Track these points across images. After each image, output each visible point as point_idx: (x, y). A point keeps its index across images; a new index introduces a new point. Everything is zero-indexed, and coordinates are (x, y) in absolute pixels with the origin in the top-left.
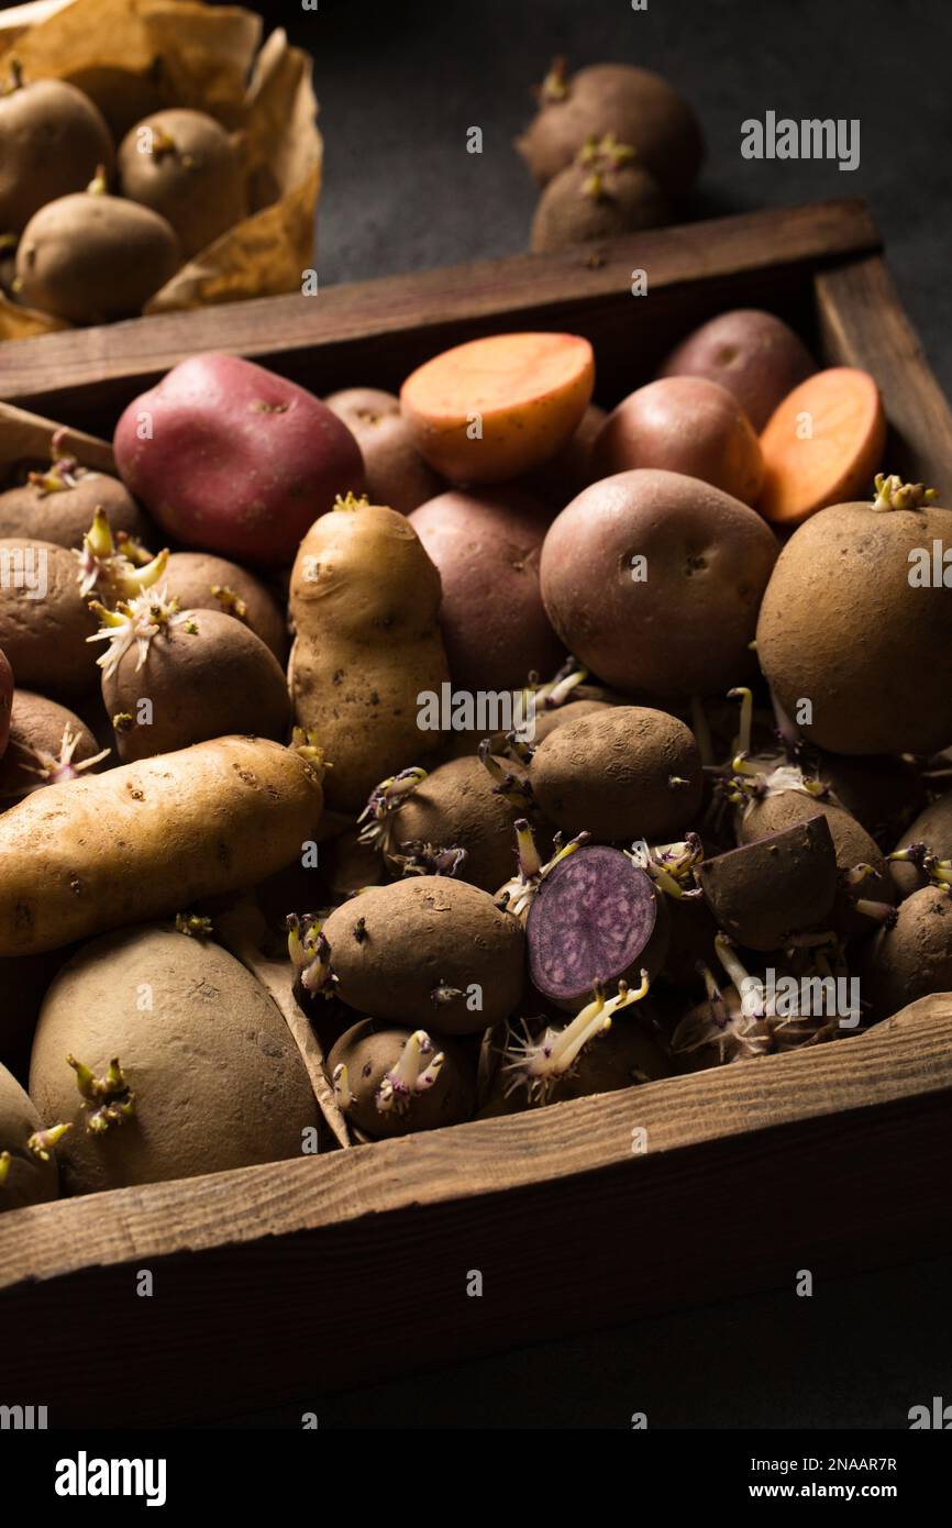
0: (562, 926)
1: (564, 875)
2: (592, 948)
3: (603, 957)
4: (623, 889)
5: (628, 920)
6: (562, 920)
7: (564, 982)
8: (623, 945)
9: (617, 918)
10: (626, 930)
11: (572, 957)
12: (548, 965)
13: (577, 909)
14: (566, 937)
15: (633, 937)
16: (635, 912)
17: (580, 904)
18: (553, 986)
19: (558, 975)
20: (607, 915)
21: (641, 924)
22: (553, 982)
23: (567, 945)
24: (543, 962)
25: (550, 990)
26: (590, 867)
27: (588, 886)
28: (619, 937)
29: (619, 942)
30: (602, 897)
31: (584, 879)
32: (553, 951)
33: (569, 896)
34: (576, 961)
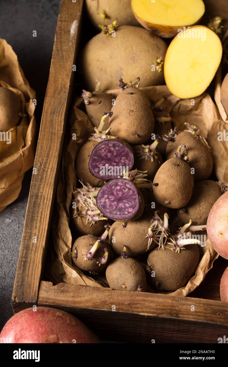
0: (116, 207)
1: (102, 205)
2: (126, 199)
3: (131, 195)
4: (113, 187)
5: (122, 187)
6: (115, 207)
7: (133, 209)
8: (129, 189)
9: (120, 190)
10: (125, 188)
11: (127, 205)
12: (126, 213)
13: (113, 202)
14: (120, 207)
15: (128, 186)
16: (121, 185)
17: (112, 201)
18: (133, 212)
19: (130, 210)
20: (119, 193)
22: (132, 212)
23: (123, 206)
24: (125, 214)
25: (134, 213)
26: (103, 197)
27: (108, 198)
28: (127, 190)
29: (128, 190)
30: (113, 194)
31: (106, 199)
32: (123, 211)
33: (108, 205)
34: (128, 204)
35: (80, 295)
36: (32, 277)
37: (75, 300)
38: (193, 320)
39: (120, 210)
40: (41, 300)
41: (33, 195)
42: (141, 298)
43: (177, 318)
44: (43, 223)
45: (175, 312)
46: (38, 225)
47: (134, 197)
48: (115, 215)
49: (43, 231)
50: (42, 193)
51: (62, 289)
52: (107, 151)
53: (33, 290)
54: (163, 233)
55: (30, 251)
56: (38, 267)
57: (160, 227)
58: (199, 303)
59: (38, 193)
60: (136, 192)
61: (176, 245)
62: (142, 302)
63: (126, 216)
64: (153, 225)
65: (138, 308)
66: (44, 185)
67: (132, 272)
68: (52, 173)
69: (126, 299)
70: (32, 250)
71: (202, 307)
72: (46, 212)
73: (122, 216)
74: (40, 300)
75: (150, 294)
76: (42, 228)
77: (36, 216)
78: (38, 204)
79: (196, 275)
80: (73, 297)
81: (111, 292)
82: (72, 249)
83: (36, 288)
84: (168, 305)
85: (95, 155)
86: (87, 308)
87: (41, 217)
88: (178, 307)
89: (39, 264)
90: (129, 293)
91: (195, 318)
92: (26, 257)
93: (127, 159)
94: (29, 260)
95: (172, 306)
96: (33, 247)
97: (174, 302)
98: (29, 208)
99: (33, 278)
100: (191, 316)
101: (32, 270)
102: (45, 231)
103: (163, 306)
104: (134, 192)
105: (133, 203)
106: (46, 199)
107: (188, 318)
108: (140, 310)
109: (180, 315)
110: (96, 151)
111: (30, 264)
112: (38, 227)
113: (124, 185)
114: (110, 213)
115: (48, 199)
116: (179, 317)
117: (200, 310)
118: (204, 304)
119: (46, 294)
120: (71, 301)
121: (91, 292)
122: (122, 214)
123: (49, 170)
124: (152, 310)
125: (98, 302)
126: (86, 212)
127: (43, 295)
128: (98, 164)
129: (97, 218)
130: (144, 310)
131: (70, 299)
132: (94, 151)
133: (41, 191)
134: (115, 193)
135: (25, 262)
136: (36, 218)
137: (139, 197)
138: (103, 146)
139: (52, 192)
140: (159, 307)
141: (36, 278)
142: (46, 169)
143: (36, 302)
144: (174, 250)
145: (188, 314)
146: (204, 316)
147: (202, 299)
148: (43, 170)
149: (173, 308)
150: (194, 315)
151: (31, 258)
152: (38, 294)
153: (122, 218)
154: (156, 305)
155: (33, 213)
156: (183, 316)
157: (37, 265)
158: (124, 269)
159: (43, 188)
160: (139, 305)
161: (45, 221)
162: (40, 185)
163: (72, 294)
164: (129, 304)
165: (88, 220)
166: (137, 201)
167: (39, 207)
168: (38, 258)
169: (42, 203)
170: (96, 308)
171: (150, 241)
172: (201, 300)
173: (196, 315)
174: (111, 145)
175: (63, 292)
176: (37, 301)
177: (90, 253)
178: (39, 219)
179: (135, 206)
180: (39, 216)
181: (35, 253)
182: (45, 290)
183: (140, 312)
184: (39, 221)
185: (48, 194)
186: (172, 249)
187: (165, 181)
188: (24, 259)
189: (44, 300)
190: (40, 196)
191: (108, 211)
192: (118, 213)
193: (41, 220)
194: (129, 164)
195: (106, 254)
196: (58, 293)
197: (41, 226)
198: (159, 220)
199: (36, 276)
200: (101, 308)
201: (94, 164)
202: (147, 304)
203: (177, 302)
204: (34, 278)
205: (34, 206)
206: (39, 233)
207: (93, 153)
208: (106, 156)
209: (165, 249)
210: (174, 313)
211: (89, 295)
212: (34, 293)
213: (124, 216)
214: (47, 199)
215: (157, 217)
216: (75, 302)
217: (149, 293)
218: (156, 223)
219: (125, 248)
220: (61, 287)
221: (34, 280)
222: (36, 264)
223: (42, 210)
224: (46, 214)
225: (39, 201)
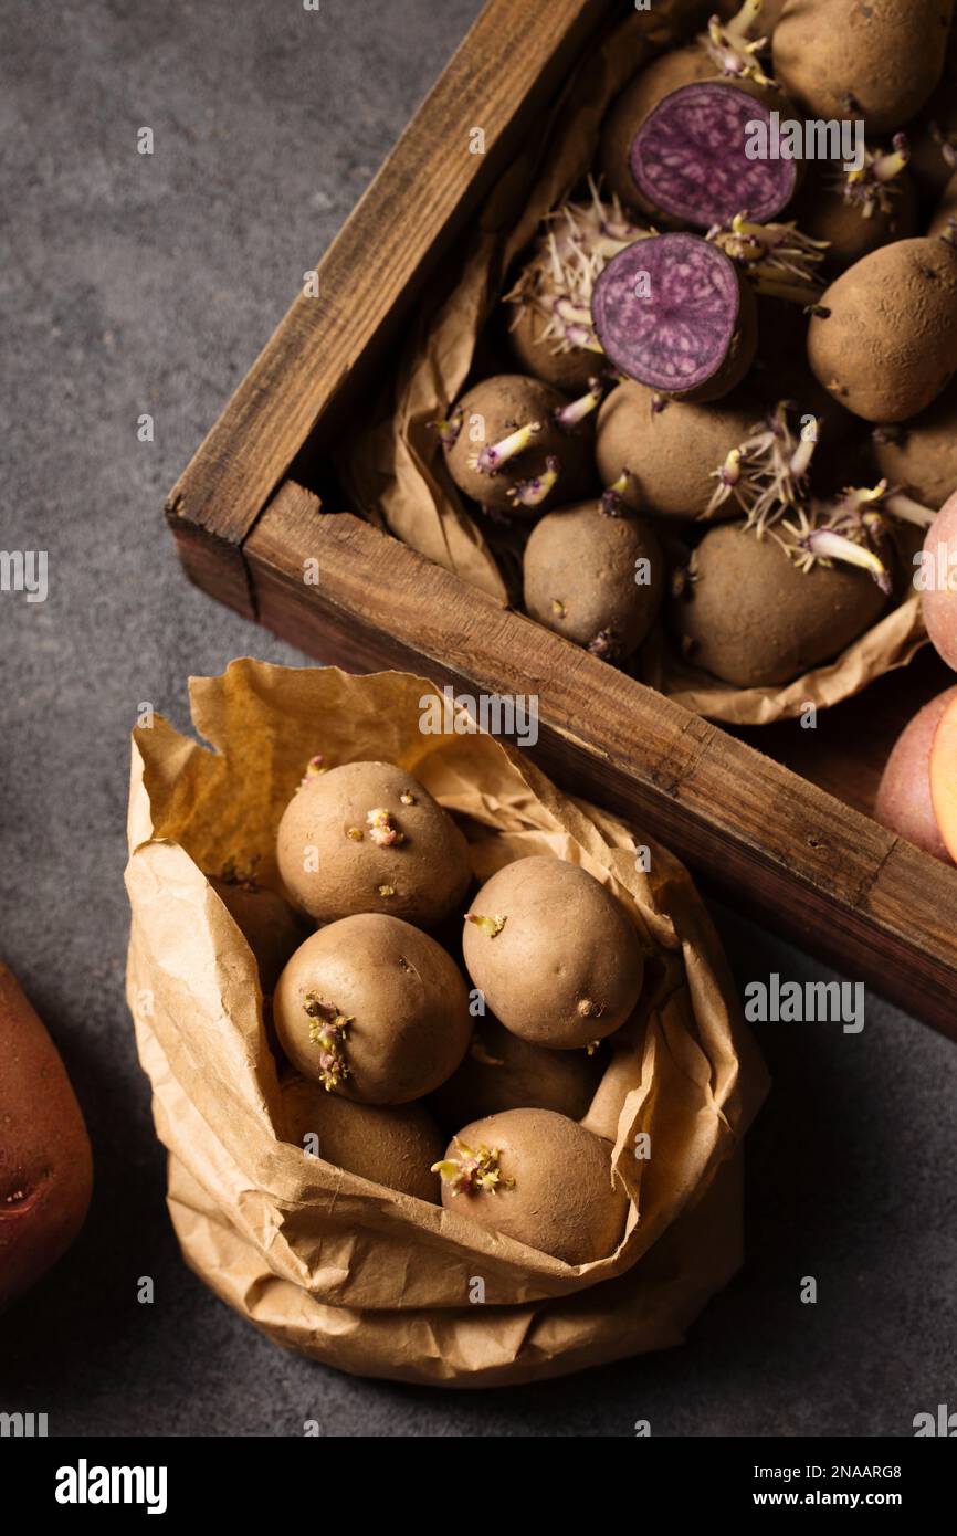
0: (649, 335)
1: (606, 305)
2: (693, 320)
3: (714, 316)
4: (669, 261)
5: (699, 274)
6: (643, 332)
7: (699, 365)
8: (717, 292)
9: (687, 282)
10: (706, 281)
12: (670, 369)
13: (647, 312)
14: (661, 339)
15: (718, 279)
16: (696, 264)
18: (694, 376)
19: (687, 367)
20: (678, 289)
21: (715, 266)
22: (690, 374)
23: (670, 342)
24: (663, 372)
25: (693, 382)
28: (707, 291)
29: (711, 295)
32: (663, 359)
33: (628, 313)
34: (691, 342)
35: (391, 580)
36: (263, 452)
37: (367, 592)
38: (719, 824)
39: (657, 349)
40: (259, 546)
41: (393, 174)
42: (587, 679)
43: (670, 796)
44: (383, 286)
45: (673, 771)
46: (364, 285)
47: (719, 328)
48: (631, 360)
49: (372, 313)
50: (429, 180)
51: (344, 535)
52: (712, 121)
53: (248, 497)
54: (777, 485)
55: (297, 363)
56: (300, 428)
57: (776, 459)
58: (765, 778)
59: (415, 171)
60: (731, 315)
61: (806, 543)
62: (580, 692)
63: (664, 378)
64: (752, 443)
65: (558, 707)
66: (448, 153)
67: (602, 575)
68: (493, 120)
69: (535, 658)
70: (304, 363)
71: (768, 793)
72: (411, 251)
73: (653, 374)
74: (255, 540)
75: (623, 676)
76: (373, 302)
77: (373, 248)
78: (397, 209)
79: (839, 667)
80: (367, 578)
81: (495, 616)
82: (451, 408)
83: (259, 495)
84: (662, 741)
85: (664, 118)
86: (392, 633)
87: (386, 262)
88: (692, 759)
89: (305, 419)
90: (555, 644)
91: (727, 822)
92: (274, 379)
93: (771, 176)
94: (280, 391)
95: (673, 749)
96: (313, 351)
97: (686, 737)
98: (362, 210)
99: (265, 460)
100: (717, 810)
101: (277, 429)
102: (376, 313)
103: (644, 737)
104: (725, 308)
105: (707, 347)
106: (431, 204)
107: (707, 810)
108: (563, 717)
109: (684, 791)
110: (674, 108)
111: (276, 407)
112: (361, 291)
113: (707, 268)
114: (621, 344)
115: (440, 208)
116: (677, 795)
117: (758, 803)
118: (782, 788)
119: (283, 530)
120: (352, 590)
121: (431, 586)
122: (654, 366)
123: (489, 108)
124: (600, 736)
125: (440, 630)
126: (555, 303)
127: (273, 528)
128: (664, 152)
129: (581, 339)
130: (575, 721)
131: (353, 582)
132: (667, 104)
133: (429, 169)
134: (666, 284)
135: (264, 393)
136: (368, 257)
137: (734, 335)
138: (705, 100)
139: (463, 189)
140: (628, 734)
141: (274, 463)
142: (481, 99)
143: (239, 542)
144: (795, 556)
145: (711, 799)
146: (761, 828)
147: (783, 769)
148: (470, 99)
149: (675, 757)
150: (730, 809)
151: (288, 389)
152: (258, 520)
153: (648, 381)
154: (621, 724)
155: (368, 234)
156: (692, 796)
157: (299, 422)
158: (581, 552)
159: (442, 160)
160: (566, 700)
161: (393, 279)
162: (436, 145)
163: (366, 567)
164: (537, 680)
165: (552, 331)
166: (722, 344)
167: (395, 222)
168: (313, 398)
169: (411, 212)
170: (423, 647)
171: (723, 492)
172: (780, 771)
173: (736, 812)
174: (732, 106)
175: (340, 545)
176: (244, 541)
177: (493, 455)
178: (378, 263)
179: (709, 359)
180: (384, 254)
181: (311, 375)
182: (287, 517)
183: (558, 723)
184: (372, 272)
185: (446, 190)
186: (787, 549)
187: (852, 316)
188: (264, 383)
189: (268, 546)
190: (415, 187)
191: (617, 333)
192: (646, 358)
193: (381, 270)
194: (773, 196)
195: (549, 478)
196: (322, 542)
197: (374, 293)
198: (780, 435)
199: (277, 457)
200: (438, 656)
201: (653, 147)
202: (596, 706)
203: (696, 743)
204: (270, 460)
205: (381, 213)
206: (355, 312)
207: (662, 110)
208: (704, 136)
209: (766, 538)
210: (670, 775)
211: (420, 594)
212: (245, 511)
213: (659, 376)
214: (436, 205)
215: (779, 420)
216: (362, 599)
217: (618, 672)
218: (766, 440)
219: (623, 480)
220: (342, 530)
221: (266, 466)
222: (298, 416)
223: (402, 239)
224: (407, 257)
225: (406, 200)
